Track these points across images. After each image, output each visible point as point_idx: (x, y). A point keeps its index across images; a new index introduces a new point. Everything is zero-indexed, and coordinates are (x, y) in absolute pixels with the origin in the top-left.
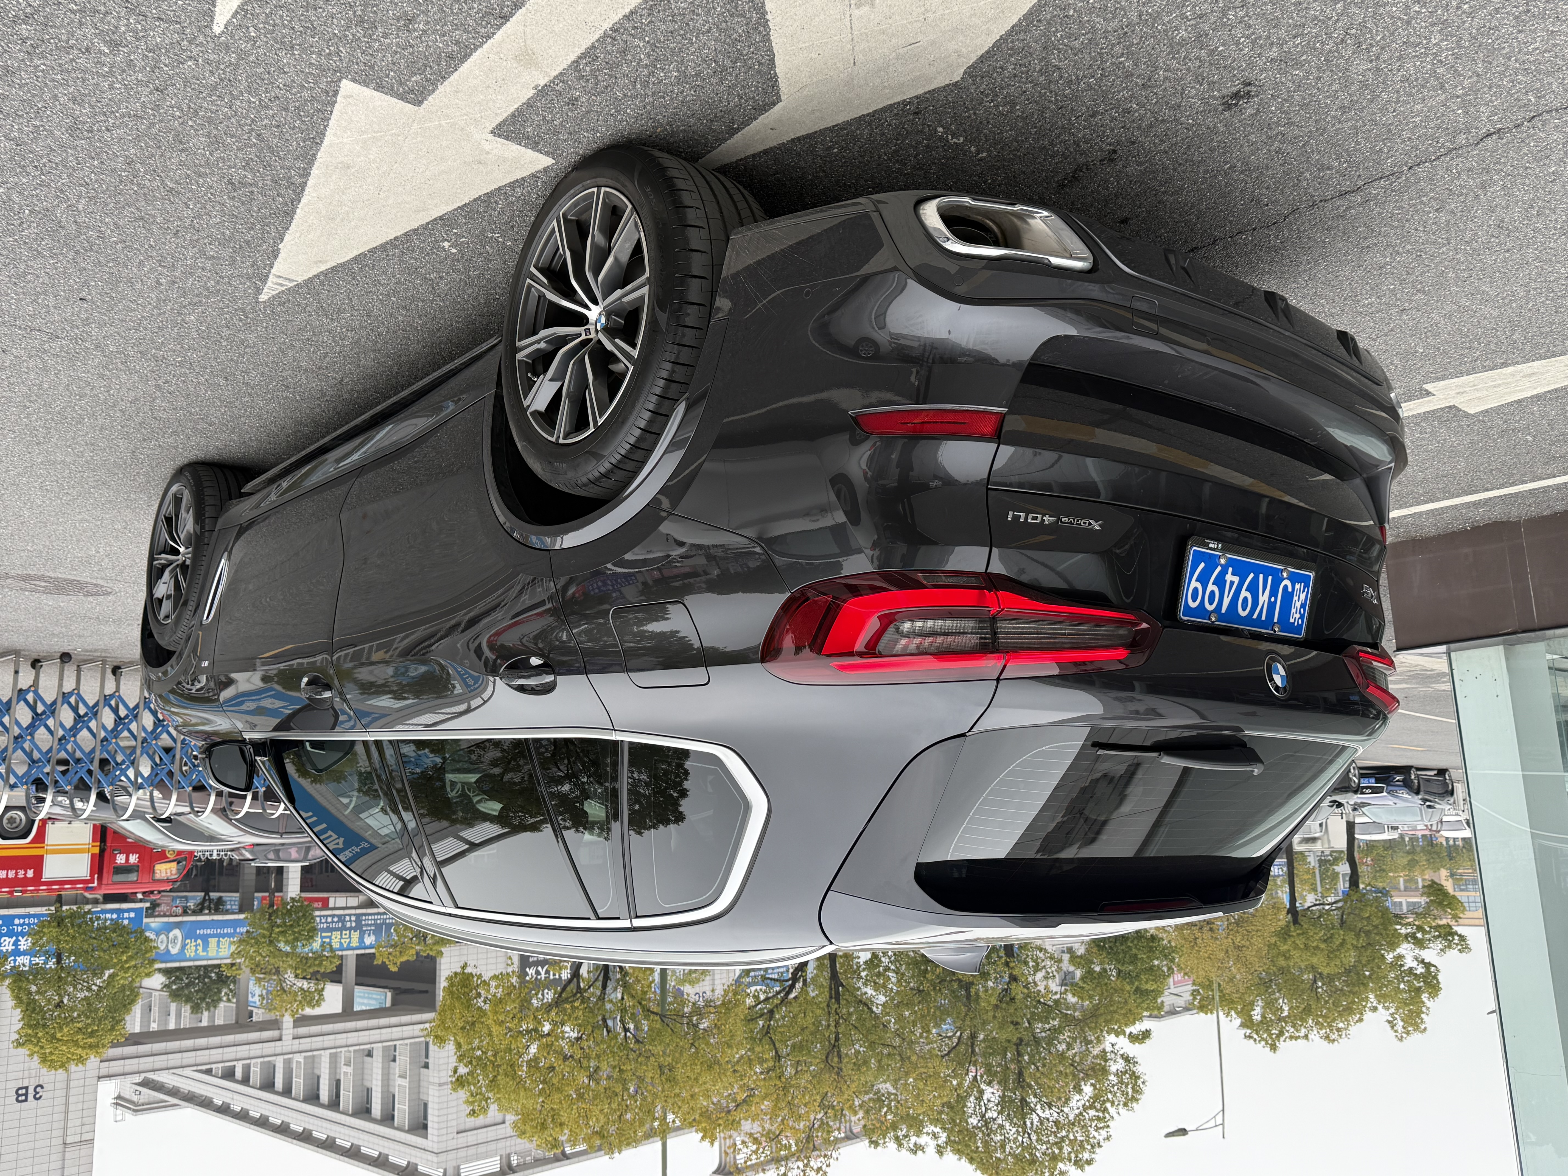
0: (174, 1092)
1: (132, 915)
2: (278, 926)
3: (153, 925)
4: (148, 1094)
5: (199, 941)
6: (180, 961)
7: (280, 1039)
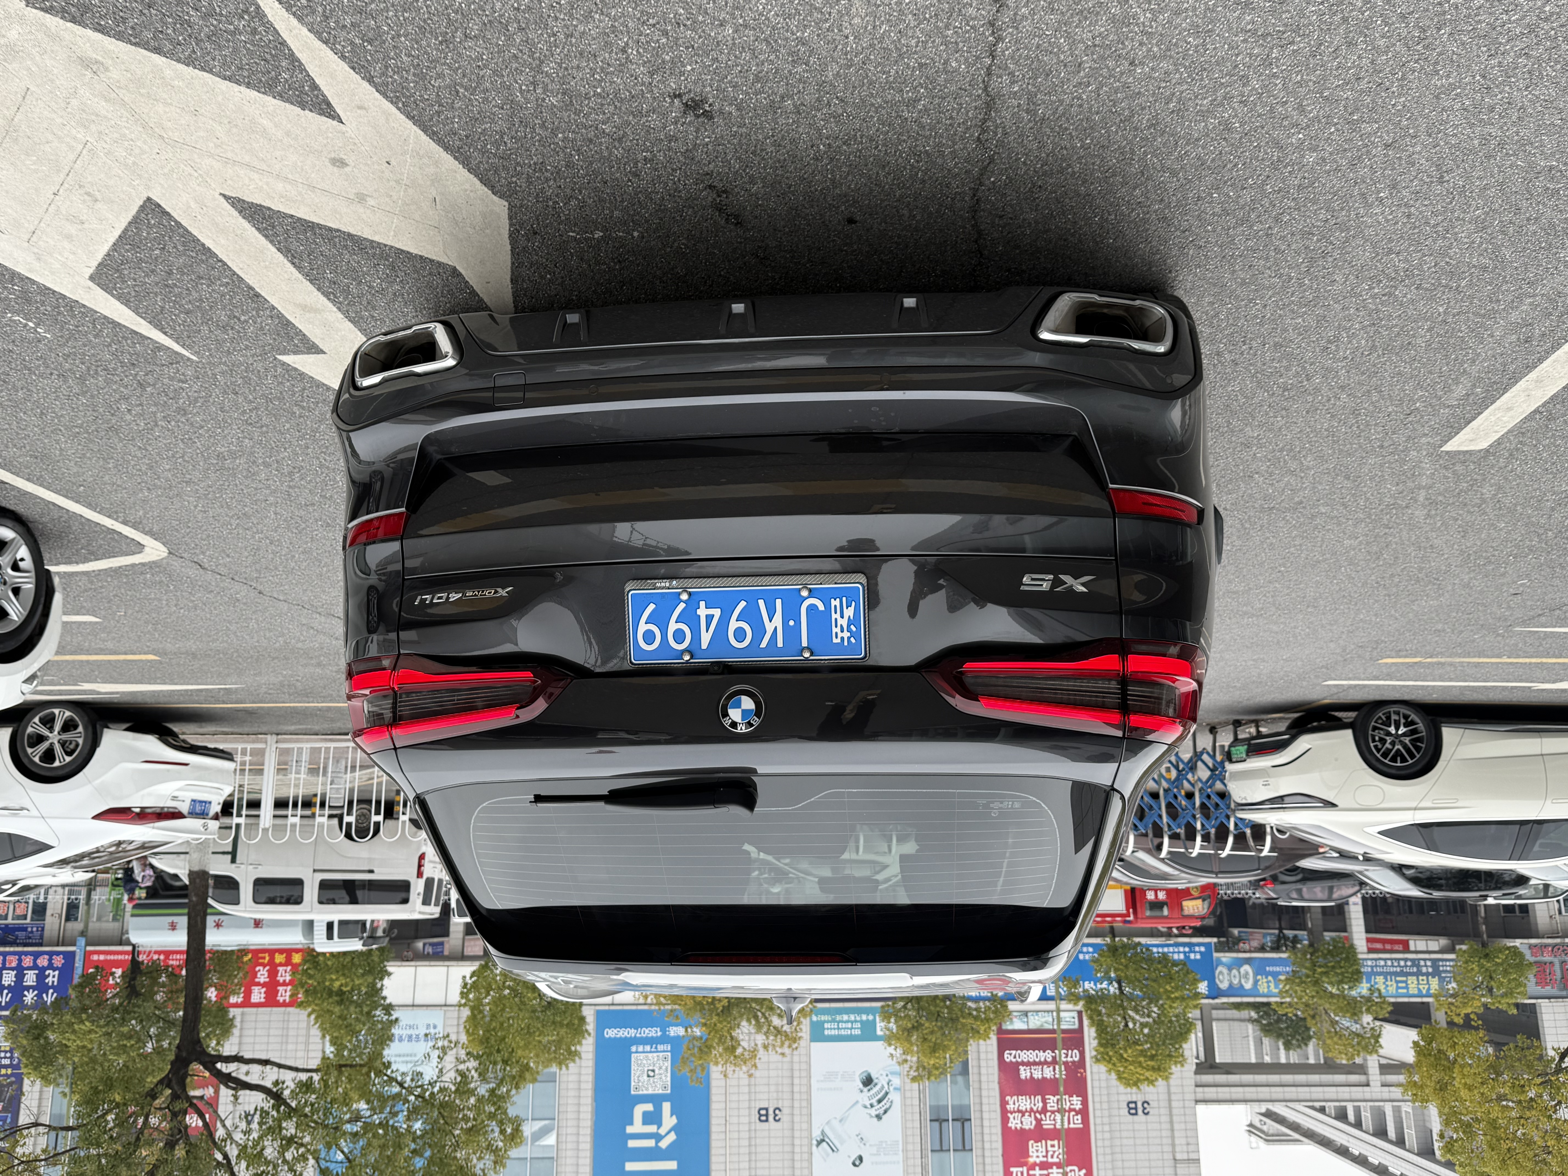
0: (1295, 1127)
1: (1203, 949)
2: (1320, 967)
3: (1224, 960)
4: (1272, 1126)
5: (1270, 978)
6: (1255, 996)
7: (1368, 1085)
